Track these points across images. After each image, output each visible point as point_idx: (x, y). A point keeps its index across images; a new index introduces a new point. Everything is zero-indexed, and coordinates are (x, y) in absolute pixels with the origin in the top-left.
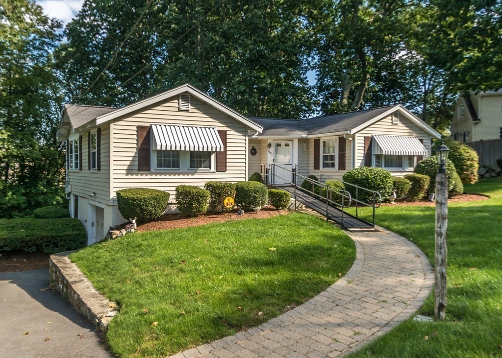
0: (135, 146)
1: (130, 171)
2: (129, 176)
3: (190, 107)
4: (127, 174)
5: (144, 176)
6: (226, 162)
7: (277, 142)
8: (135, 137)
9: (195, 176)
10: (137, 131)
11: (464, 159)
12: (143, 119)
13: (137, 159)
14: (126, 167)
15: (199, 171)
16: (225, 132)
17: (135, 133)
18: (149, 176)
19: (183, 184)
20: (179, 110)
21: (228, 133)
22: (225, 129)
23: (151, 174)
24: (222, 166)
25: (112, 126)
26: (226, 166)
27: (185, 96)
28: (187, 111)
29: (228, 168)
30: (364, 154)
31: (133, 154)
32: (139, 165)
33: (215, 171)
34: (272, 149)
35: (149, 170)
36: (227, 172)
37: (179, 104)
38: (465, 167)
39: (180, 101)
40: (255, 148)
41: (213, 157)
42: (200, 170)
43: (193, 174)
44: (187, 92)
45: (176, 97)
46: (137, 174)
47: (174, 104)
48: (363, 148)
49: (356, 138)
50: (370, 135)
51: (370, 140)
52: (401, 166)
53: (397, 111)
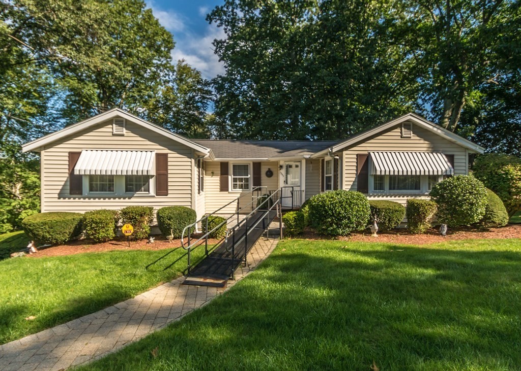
0: (67, 171)
1: (61, 195)
2: (62, 200)
3: (125, 131)
4: (59, 198)
5: (77, 200)
6: (167, 186)
8: (67, 163)
9: (132, 200)
10: (69, 157)
12: (74, 145)
13: (69, 184)
14: (58, 192)
15: (135, 195)
16: (166, 155)
17: (67, 158)
18: (82, 200)
20: (114, 135)
21: (169, 156)
22: (166, 151)
23: (84, 198)
24: (162, 189)
25: (43, 153)
26: (167, 190)
27: (118, 121)
28: (123, 135)
29: (169, 192)
30: (356, 174)
31: (65, 179)
32: (71, 189)
33: (155, 195)
35: (81, 194)
36: (169, 196)
37: (112, 128)
39: (114, 125)
41: (152, 182)
42: (138, 194)
43: (130, 198)
45: (109, 122)
46: (69, 198)
47: (108, 129)
48: (355, 168)
49: (345, 156)
50: (366, 153)
51: (366, 157)
52: (419, 189)
53: (407, 121)
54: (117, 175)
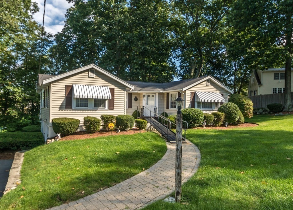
0: (64, 95)
1: (61, 108)
2: (61, 111)
3: (94, 76)
4: (59, 110)
5: (69, 111)
6: (114, 105)
7: (148, 94)
8: (64, 91)
9: (97, 112)
10: (66, 88)
11: (245, 105)
12: (68, 82)
13: (65, 102)
14: (59, 107)
15: (99, 109)
16: (114, 89)
17: (64, 89)
18: (71, 111)
19: (88, 116)
20: (89, 77)
21: (115, 89)
22: (113, 87)
23: (73, 110)
24: (111, 106)
25: (52, 85)
26: (114, 107)
27: (92, 70)
28: (93, 78)
29: (115, 108)
30: (191, 101)
31: (63, 100)
32: (66, 106)
33: (108, 109)
34: (145, 98)
35: (71, 108)
36: (114, 110)
37: (88, 74)
38: (245, 109)
39: (89, 72)
40: (137, 97)
41: (107, 102)
42: (100, 108)
43: (96, 110)
44: (93, 68)
45: (87, 71)
46: (65, 110)
47: (86, 74)
48: (190, 98)
49: (186, 93)
50: (194, 92)
51: (194, 94)
52: (212, 108)
53: (209, 79)
54: (90, 99)
